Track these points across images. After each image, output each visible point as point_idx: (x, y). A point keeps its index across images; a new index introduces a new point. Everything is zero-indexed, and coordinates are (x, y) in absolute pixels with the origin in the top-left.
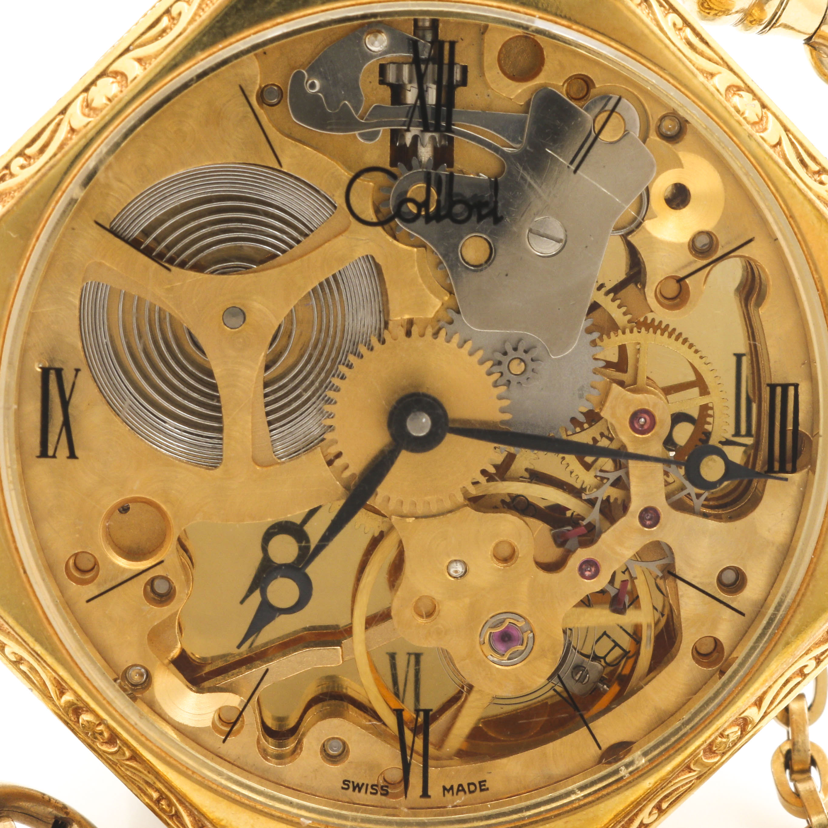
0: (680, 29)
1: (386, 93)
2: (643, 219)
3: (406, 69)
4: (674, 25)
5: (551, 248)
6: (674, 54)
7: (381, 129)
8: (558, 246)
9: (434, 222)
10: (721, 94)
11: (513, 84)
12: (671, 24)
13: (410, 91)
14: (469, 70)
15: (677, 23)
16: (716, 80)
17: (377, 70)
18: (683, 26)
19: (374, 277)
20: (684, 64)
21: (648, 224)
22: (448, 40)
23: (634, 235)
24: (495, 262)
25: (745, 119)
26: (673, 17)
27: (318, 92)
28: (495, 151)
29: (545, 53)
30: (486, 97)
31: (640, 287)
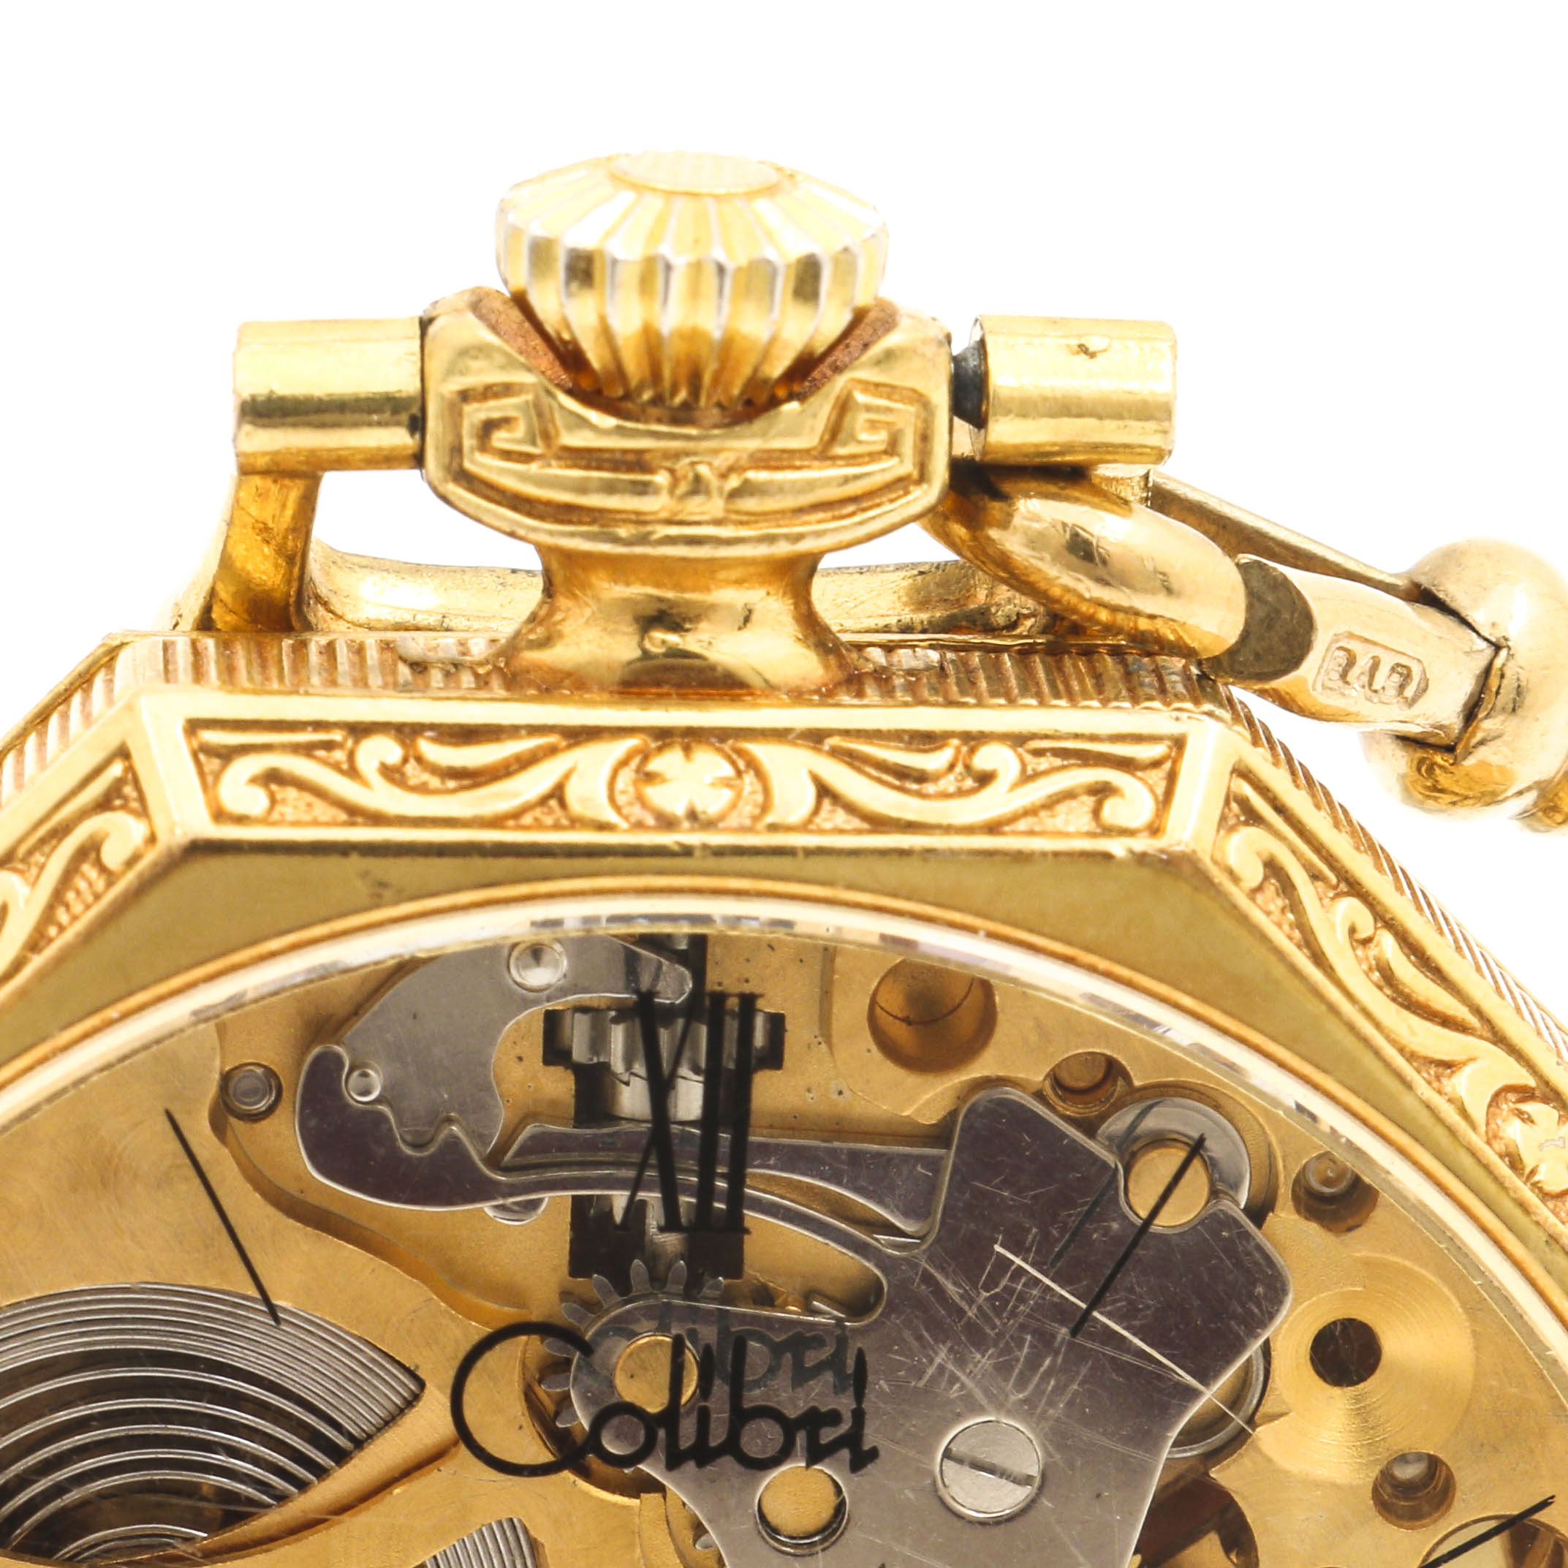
0: (1366, 942)
1: (560, 1085)
2: (1251, 1421)
3: (617, 1036)
4: (1352, 930)
5: (1006, 1498)
6: (1351, 1028)
7: (547, 1196)
8: (1020, 1495)
9: (690, 1466)
10: (1474, 1127)
11: (910, 1080)
12: (1342, 935)
13: (627, 1084)
14: (788, 1026)
15: (1359, 926)
16: (1459, 1084)
17: (538, 1027)
18: (1376, 929)
19: (524, 1558)
20: (1377, 1053)
21: (1263, 1434)
22: (737, 991)
23: (1228, 1466)
24: (847, 1535)
25: (1536, 1187)
26: (1350, 908)
27: (377, 1101)
28: (856, 1252)
29: (997, 999)
30: (835, 1096)
31: (1235, 1560)
